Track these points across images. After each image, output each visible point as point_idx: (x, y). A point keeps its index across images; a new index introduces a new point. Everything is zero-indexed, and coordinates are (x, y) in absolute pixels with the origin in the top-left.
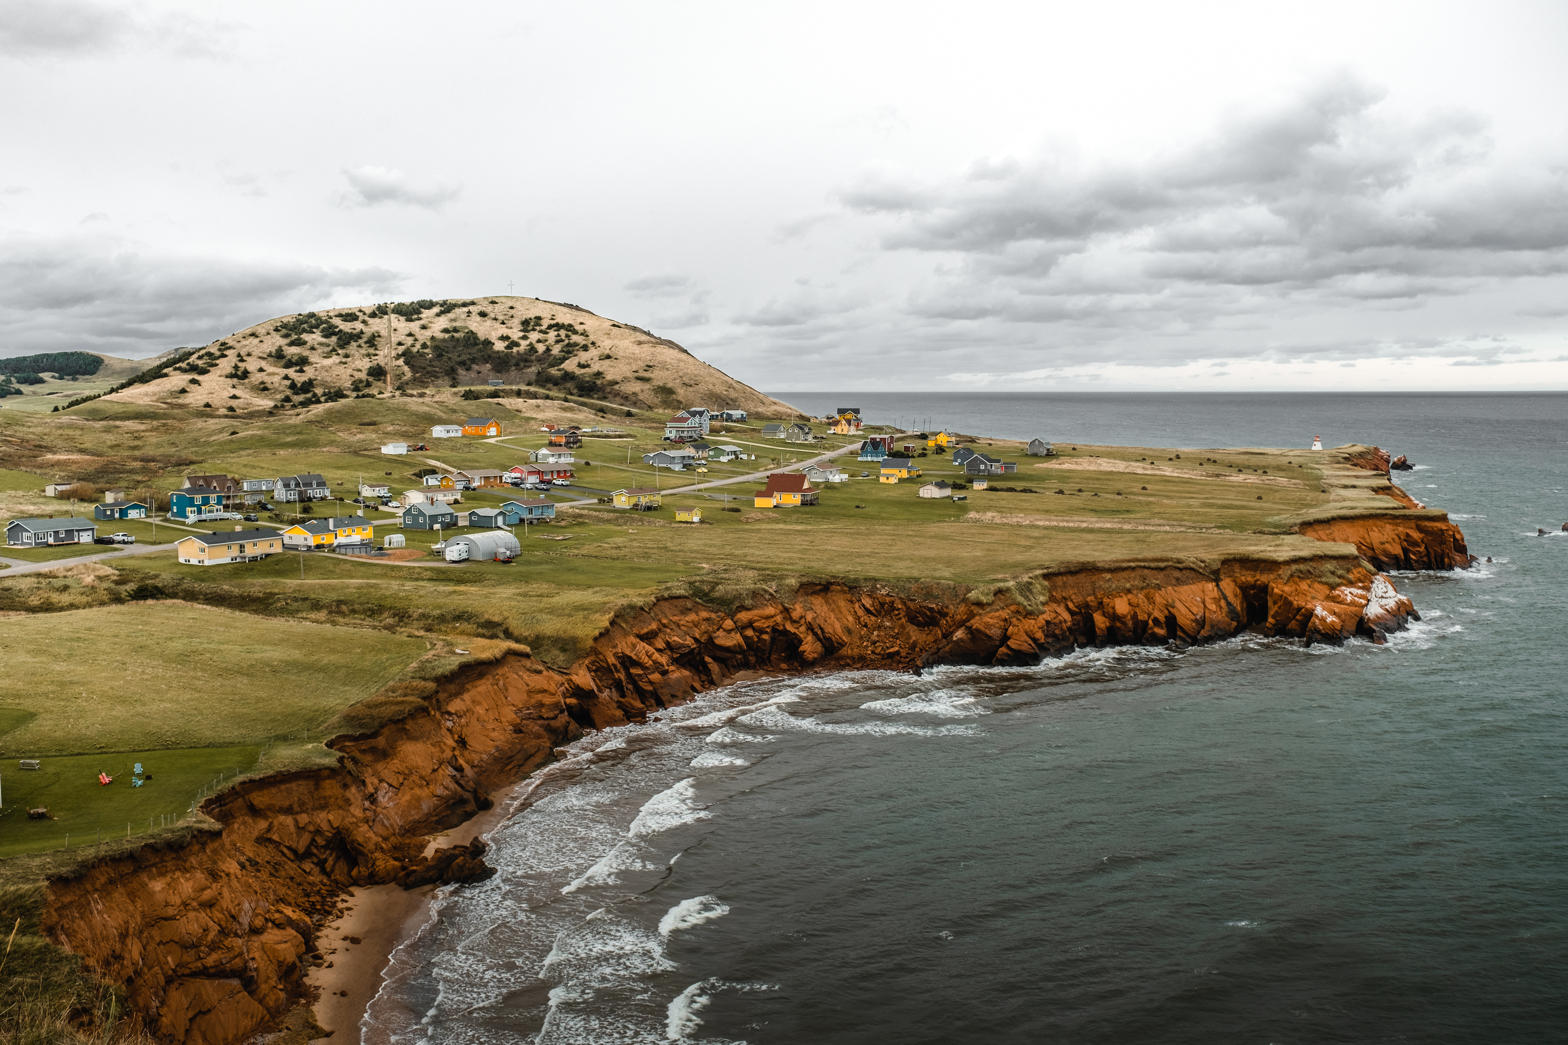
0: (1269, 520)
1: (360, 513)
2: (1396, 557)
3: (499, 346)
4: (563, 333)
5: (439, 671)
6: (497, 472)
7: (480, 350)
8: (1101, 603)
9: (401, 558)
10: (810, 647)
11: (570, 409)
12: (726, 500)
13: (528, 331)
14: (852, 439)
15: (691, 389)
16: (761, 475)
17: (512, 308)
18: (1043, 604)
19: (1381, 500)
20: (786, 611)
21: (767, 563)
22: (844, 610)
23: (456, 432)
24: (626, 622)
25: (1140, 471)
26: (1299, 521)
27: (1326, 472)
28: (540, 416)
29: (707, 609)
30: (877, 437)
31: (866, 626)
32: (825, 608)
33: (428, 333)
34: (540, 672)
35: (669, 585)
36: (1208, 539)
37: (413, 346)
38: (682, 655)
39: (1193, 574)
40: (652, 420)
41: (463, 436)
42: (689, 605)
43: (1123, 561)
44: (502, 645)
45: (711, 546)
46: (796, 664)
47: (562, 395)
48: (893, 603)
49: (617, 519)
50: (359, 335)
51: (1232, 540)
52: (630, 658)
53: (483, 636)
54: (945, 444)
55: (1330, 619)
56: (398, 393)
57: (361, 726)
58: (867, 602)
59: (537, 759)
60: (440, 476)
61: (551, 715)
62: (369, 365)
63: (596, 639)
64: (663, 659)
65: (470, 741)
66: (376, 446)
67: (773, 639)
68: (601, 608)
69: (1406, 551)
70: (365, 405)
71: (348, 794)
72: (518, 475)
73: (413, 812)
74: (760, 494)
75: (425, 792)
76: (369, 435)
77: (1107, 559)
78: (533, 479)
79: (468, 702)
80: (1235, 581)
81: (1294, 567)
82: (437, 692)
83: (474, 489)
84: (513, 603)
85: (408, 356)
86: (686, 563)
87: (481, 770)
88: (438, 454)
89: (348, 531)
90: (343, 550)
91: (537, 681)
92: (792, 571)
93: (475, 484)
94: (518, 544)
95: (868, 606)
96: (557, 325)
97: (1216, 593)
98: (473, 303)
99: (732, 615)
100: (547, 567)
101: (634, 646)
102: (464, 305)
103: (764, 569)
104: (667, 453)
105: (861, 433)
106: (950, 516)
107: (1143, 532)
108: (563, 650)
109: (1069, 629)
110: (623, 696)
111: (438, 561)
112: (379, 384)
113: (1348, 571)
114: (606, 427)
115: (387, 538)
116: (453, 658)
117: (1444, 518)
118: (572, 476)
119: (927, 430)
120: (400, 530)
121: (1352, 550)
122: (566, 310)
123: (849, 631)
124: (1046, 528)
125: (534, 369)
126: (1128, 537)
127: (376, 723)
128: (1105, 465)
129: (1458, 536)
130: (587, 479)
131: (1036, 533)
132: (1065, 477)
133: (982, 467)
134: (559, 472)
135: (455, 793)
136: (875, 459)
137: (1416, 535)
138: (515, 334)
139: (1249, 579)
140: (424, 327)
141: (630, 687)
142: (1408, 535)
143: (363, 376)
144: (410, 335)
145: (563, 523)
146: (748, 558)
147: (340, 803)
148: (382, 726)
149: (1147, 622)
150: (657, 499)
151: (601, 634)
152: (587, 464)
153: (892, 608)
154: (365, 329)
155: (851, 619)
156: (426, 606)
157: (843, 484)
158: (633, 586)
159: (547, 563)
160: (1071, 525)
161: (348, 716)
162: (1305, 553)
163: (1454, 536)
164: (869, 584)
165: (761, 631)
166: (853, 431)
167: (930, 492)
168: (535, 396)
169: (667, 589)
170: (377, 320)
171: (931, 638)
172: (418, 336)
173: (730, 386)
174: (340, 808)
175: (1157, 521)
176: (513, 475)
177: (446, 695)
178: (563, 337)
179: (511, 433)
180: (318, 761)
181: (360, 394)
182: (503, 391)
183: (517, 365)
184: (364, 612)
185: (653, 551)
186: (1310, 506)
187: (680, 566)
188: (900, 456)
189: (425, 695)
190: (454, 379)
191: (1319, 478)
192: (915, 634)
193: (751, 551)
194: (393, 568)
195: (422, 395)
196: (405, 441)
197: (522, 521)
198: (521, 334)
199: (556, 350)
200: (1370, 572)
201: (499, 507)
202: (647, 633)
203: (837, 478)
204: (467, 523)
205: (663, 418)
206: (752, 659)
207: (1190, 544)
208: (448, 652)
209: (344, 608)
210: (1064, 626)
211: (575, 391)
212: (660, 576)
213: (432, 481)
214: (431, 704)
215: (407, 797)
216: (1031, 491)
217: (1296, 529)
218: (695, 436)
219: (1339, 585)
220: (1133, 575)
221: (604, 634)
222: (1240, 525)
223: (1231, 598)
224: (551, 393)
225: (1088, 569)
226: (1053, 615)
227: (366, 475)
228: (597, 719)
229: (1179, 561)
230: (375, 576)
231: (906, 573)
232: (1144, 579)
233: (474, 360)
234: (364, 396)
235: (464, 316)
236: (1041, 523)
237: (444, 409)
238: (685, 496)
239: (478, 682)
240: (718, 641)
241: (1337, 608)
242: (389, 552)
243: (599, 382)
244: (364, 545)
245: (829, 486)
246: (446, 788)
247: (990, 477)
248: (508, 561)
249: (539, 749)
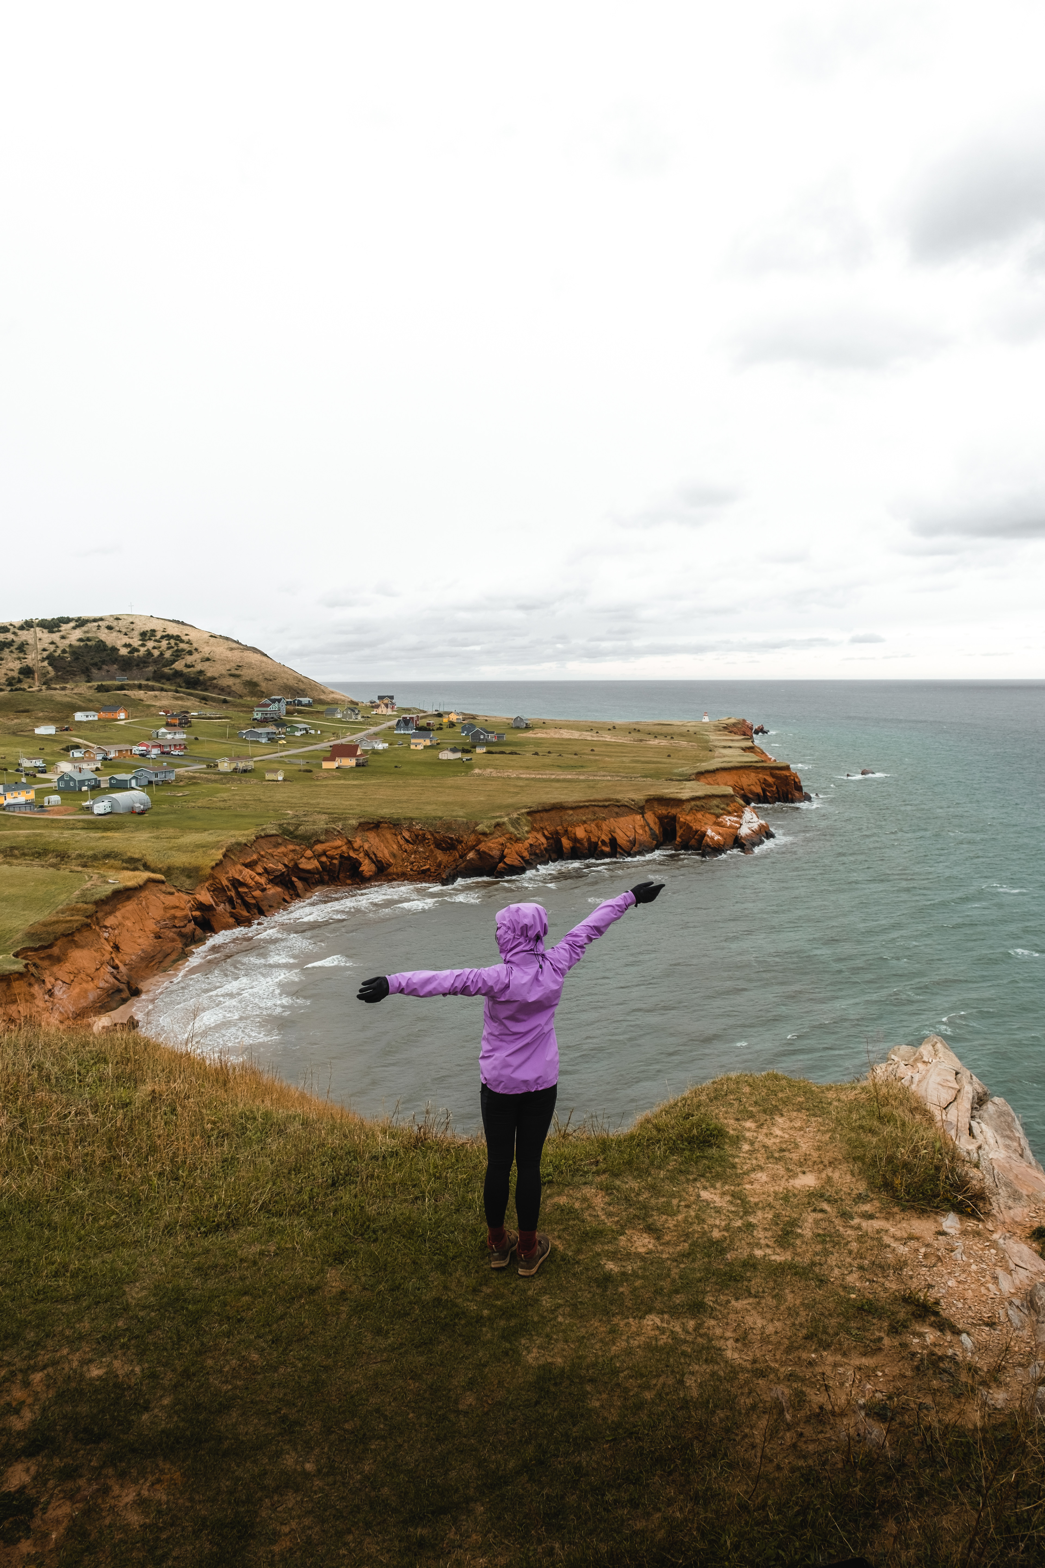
0: (676, 771)
1: (24, 780)
2: (758, 795)
3: (124, 651)
4: (172, 642)
5: (97, 897)
6: (128, 747)
7: (108, 655)
8: (566, 831)
9: (59, 813)
10: (367, 867)
11: (181, 699)
12: (302, 764)
13: (146, 641)
14: (389, 718)
15: (271, 683)
16: (325, 745)
17: (132, 623)
18: (528, 832)
19: (747, 756)
20: (349, 842)
21: (334, 809)
22: (390, 841)
23: (93, 716)
24: (234, 854)
25: (589, 738)
26: (695, 771)
27: (712, 737)
28: (158, 704)
29: (293, 843)
30: (408, 716)
31: (406, 851)
32: (377, 839)
33: (67, 642)
34: (172, 894)
35: (264, 827)
36: (636, 785)
37: (55, 651)
38: (276, 877)
39: (627, 810)
40: (243, 706)
41: (99, 719)
42: (280, 841)
43: (581, 802)
44: (144, 875)
45: (292, 798)
46: (357, 880)
47: (174, 688)
48: (424, 834)
49: (221, 779)
50: (10, 644)
51: (652, 785)
52: (238, 880)
53: (127, 869)
54: (455, 721)
55: (717, 838)
56: (44, 687)
57: (40, 940)
58: (406, 835)
59: (173, 957)
60: (83, 750)
61: (182, 924)
62: (19, 666)
63: (213, 868)
64: (262, 880)
65: (122, 946)
66: (30, 728)
67: (341, 863)
68: (216, 845)
69: (764, 790)
70: (19, 697)
71: (32, 990)
72: (145, 748)
73: (82, 1001)
74: (326, 759)
75: (91, 985)
76: (25, 720)
77: (570, 800)
78: (155, 751)
79: (120, 918)
80: (654, 814)
81: (693, 803)
82: (97, 912)
83: (111, 760)
84: (149, 844)
85: (51, 659)
86: (275, 811)
87: (131, 967)
88: (80, 733)
89: (15, 794)
90: (12, 809)
91: (171, 900)
92: (353, 814)
93: (111, 756)
94: (149, 800)
95: (407, 837)
96: (168, 636)
97: (642, 822)
98: (101, 619)
99: (310, 847)
100: (173, 816)
101: (241, 872)
102: (95, 620)
103: (332, 814)
104: (255, 730)
105: (395, 713)
106: (462, 772)
107: (593, 781)
108: (189, 877)
109: (546, 849)
110: (234, 908)
111: (87, 814)
112: (29, 680)
113: (728, 805)
114: (209, 712)
115: (46, 799)
116: (107, 886)
117: (787, 768)
118: (185, 748)
119: (441, 710)
120: (55, 792)
121: (730, 791)
122: (174, 625)
123: (394, 856)
124: (527, 779)
125: (151, 669)
126: (583, 785)
127: (52, 937)
128: (566, 734)
129: (797, 780)
130: (197, 750)
131: (521, 783)
132: (538, 743)
133: (482, 737)
134: (175, 746)
135: (114, 985)
136: (407, 732)
137: (770, 780)
138: (136, 642)
139: (664, 812)
140: (63, 637)
141: (239, 901)
142: (765, 779)
143: (15, 674)
144: (52, 643)
145: (181, 784)
146: (321, 806)
147: (28, 998)
148: (56, 939)
149: (597, 843)
150: (250, 764)
151: (217, 865)
152: (196, 739)
153: (424, 838)
154: (15, 639)
155: (395, 847)
156: (81, 848)
157: (384, 750)
158: (238, 828)
159: (172, 813)
160: (544, 777)
161: (29, 933)
162: (700, 793)
163: (794, 780)
164: (408, 822)
165: (332, 858)
166: (389, 712)
167: (446, 755)
168: (153, 689)
169: (263, 830)
170: (25, 632)
171: (451, 858)
172: (59, 644)
173: (300, 680)
174: (27, 1001)
175: (602, 773)
176: (141, 748)
177: (103, 914)
178: (173, 644)
179: (136, 717)
180: (9, 967)
181: (14, 688)
182: (127, 685)
183: (137, 665)
184: (33, 854)
185: (250, 802)
186: (702, 761)
187: (271, 813)
188: (425, 730)
189: (87, 914)
190: (88, 676)
191: (707, 741)
192: (440, 856)
193: (322, 801)
194: (53, 821)
195: (64, 689)
196: (53, 724)
197: (150, 782)
198: (140, 643)
199: (168, 654)
200: (741, 805)
201: (132, 773)
202: (250, 862)
203: (381, 746)
204: (108, 785)
205: (251, 704)
206: (326, 878)
207: (625, 789)
208: (102, 882)
209: (16, 852)
210: (542, 847)
211: (184, 685)
212: (258, 821)
213: (77, 754)
214: (92, 920)
215: (77, 990)
216: (516, 754)
217: (693, 777)
218: (275, 717)
219: (722, 815)
220: (587, 811)
221: (219, 864)
222: (656, 775)
223: (652, 825)
224: (165, 687)
225: (558, 808)
226: (535, 840)
227: (24, 750)
228: (215, 925)
229: (618, 801)
230: (38, 828)
231: (434, 814)
232: (594, 813)
233: (104, 662)
234: (16, 690)
235: (94, 629)
236: (524, 776)
237: (83, 699)
238: (271, 761)
239: (127, 903)
240: (301, 866)
241: (721, 830)
242: (49, 809)
243: (201, 678)
244: (28, 804)
245: (375, 752)
246: (106, 982)
247: (487, 743)
248: (142, 813)
249: (174, 950)
